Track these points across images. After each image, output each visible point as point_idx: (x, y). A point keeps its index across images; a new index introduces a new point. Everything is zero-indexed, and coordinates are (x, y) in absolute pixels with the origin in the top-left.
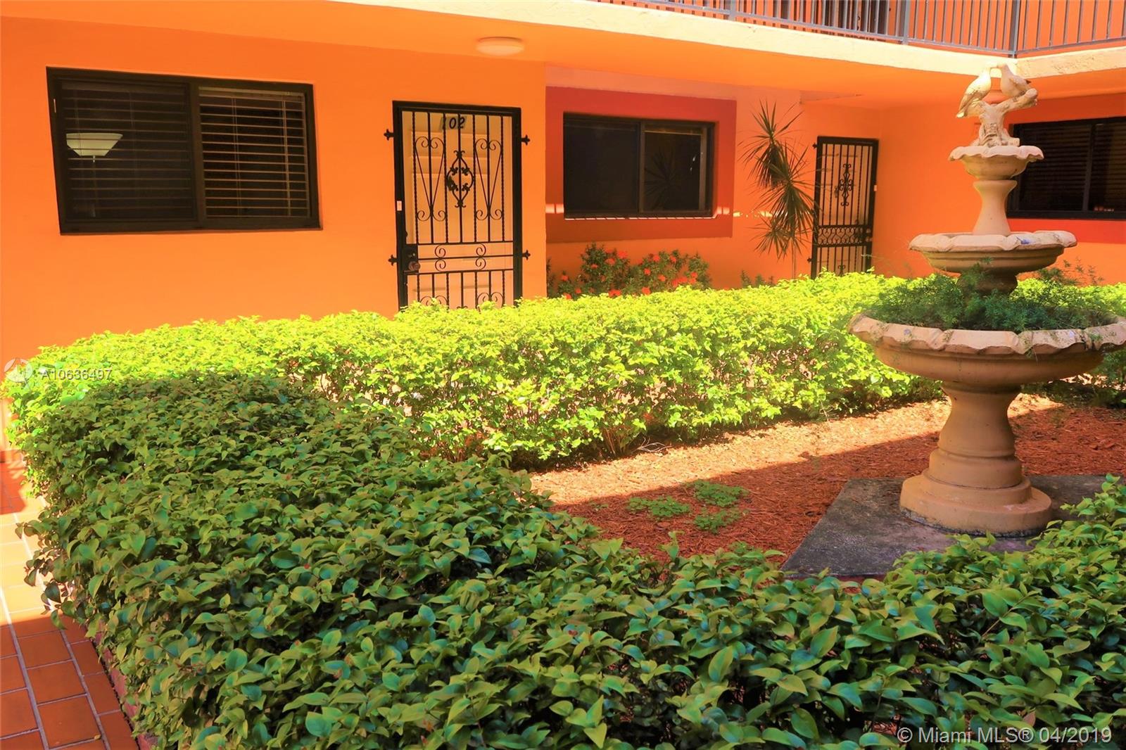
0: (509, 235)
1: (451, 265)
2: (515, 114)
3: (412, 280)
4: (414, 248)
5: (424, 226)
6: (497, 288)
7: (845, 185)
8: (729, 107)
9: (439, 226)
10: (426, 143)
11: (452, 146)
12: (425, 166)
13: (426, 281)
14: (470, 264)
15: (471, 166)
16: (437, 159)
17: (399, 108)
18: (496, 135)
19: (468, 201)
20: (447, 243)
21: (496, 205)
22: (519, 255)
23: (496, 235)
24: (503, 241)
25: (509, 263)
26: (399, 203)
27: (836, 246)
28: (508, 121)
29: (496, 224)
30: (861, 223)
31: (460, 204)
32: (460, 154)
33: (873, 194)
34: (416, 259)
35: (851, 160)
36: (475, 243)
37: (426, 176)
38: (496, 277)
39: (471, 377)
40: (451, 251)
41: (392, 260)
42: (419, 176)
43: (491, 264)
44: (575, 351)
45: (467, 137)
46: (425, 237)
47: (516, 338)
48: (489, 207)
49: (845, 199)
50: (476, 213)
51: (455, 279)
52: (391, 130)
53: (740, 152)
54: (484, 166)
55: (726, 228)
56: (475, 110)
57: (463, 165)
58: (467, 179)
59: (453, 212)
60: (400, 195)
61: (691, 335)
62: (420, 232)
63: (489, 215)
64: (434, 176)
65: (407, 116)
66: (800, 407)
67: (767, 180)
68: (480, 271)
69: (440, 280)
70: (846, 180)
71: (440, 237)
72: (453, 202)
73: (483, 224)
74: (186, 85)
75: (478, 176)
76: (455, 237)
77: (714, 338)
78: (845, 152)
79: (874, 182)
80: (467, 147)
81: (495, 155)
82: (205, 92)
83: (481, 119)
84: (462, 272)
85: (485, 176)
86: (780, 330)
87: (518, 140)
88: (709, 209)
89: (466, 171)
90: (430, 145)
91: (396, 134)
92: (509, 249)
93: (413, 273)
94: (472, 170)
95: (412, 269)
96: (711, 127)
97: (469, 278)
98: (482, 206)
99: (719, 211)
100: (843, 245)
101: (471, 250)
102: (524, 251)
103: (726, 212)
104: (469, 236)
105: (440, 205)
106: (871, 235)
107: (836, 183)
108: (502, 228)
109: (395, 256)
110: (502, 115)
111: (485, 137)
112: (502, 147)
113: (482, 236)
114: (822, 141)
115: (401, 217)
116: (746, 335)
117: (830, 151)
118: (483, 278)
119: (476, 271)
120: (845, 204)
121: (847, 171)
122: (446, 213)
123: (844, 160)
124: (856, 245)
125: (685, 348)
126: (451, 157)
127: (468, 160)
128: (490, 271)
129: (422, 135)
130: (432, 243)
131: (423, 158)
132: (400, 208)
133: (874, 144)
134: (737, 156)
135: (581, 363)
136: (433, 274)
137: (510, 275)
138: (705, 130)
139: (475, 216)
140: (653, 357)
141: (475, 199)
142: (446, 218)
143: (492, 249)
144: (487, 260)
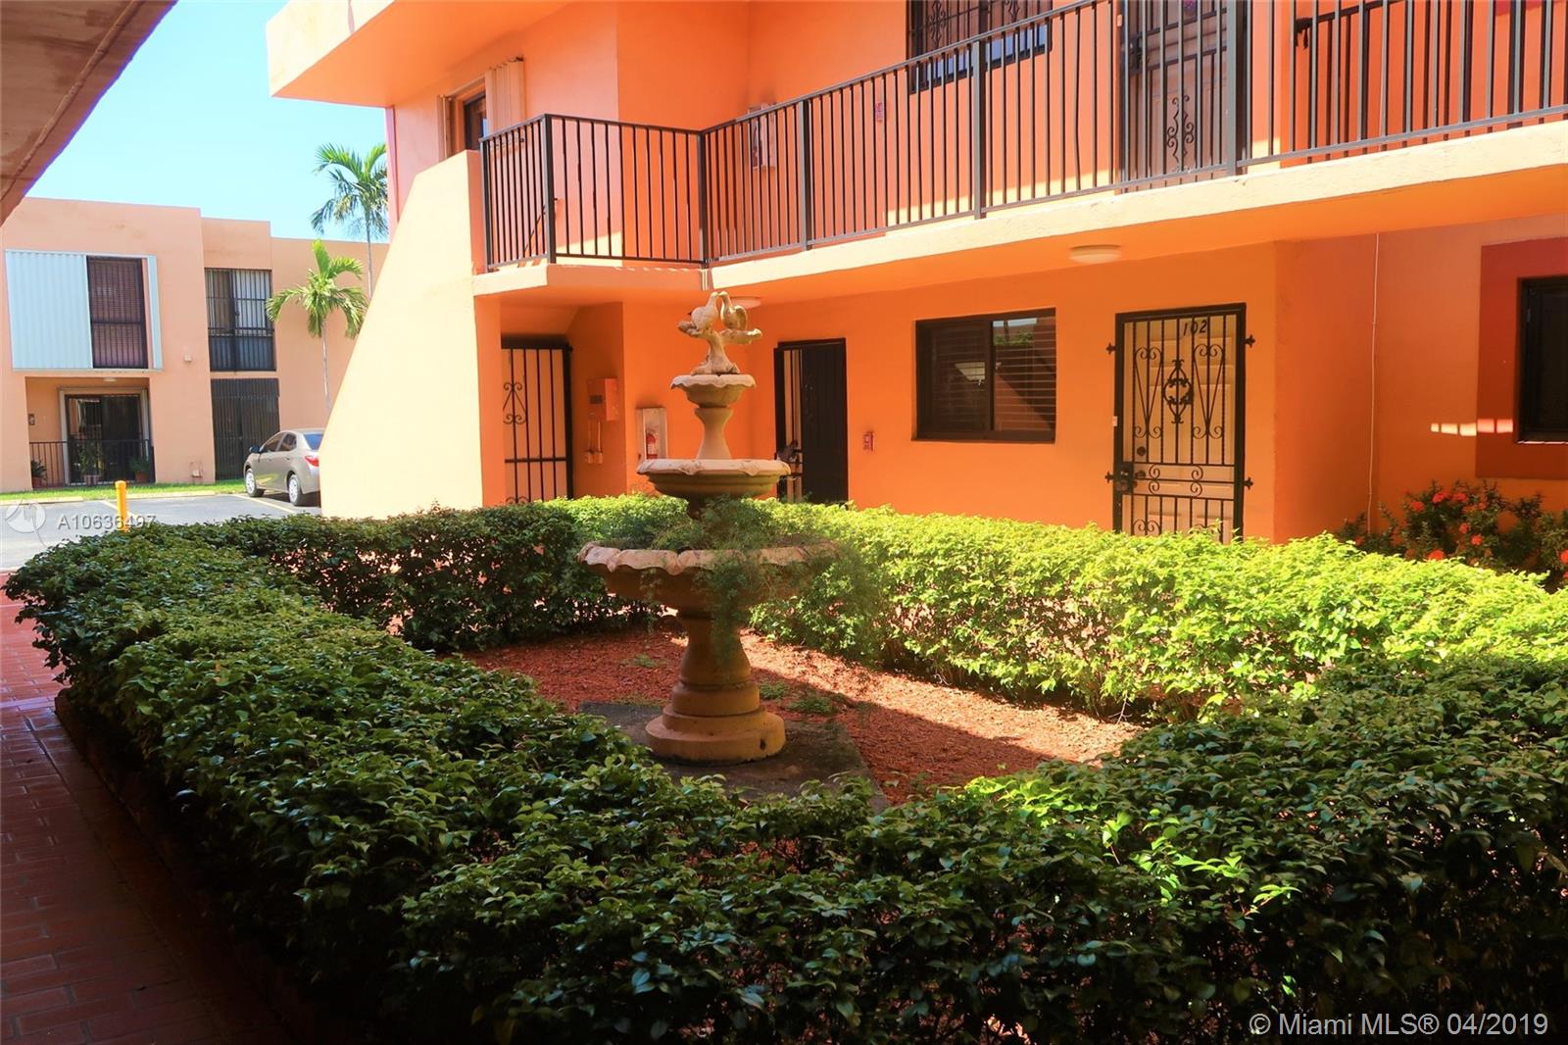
0: (1230, 459)
1: (1166, 488)
2: (1239, 310)
3: (1126, 499)
9: (1155, 443)
11: (1170, 355)
13: (1139, 503)
14: (1185, 489)
15: (1189, 377)
16: (1155, 370)
18: (1217, 339)
19: (1186, 416)
20: (1162, 463)
21: (1216, 421)
22: (1240, 483)
23: (1215, 458)
24: (1223, 465)
25: (1229, 491)
26: (1117, 418)
28: (1231, 320)
29: (1215, 443)
31: (1178, 419)
32: (1178, 363)
34: (1132, 478)
36: (1192, 464)
37: (1144, 388)
38: (1214, 507)
40: (1165, 472)
41: (1108, 477)
43: (1209, 490)
46: (1140, 455)
48: (1208, 422)
50: (1193, 429)
51: (1169, 504)
52: (1115, 343)
54: (1204, 375)
57: (1181, 376)
58: (1184, 391)
59: (1169, 427)
62: (1136, 449)
63: (1208, 433)
65: (1129, 327)
68: (1196, 498)
71: (1155, 456)
72: (1169, 417)
73: (1200, 443)
75: (1197, 387)
76: (1170, 457)
80: (1186, 356)
81: (1216, 362)
84: (1175, 497)
85: (1204, 388)
87: (1243, 341)
90: (1148, 356)
91: (1118, 348)
92: (1228, 474)
93: (1126, 493)
94: (1192, 381)
95: (1125, 488)
97: (1183, 505)
98: (1200, 421)
101: (1187, 473)
102: (1246, 479)
104: (1185, 458)
105: (1155, 422)
108: (1221, 448)
109: (1112, 473)
110: (1225, 314)
111: (1205, 341)
112: (1223, 351)
113: (1199, 458)
118: (1199, 506)
119: (1191, 498)
122: (1162, 429)
126: (1169, 367)
127: (1189, 369)
128: (1207, 499)
129: (1142, 343)
130: (1147, 462)
132: (1116, 423)
137: (1229, 506)
139: (1193, 435)
141: (1194, 415)
142: (1162, 435)
143: (1209, 473)
144: (1204, 486)
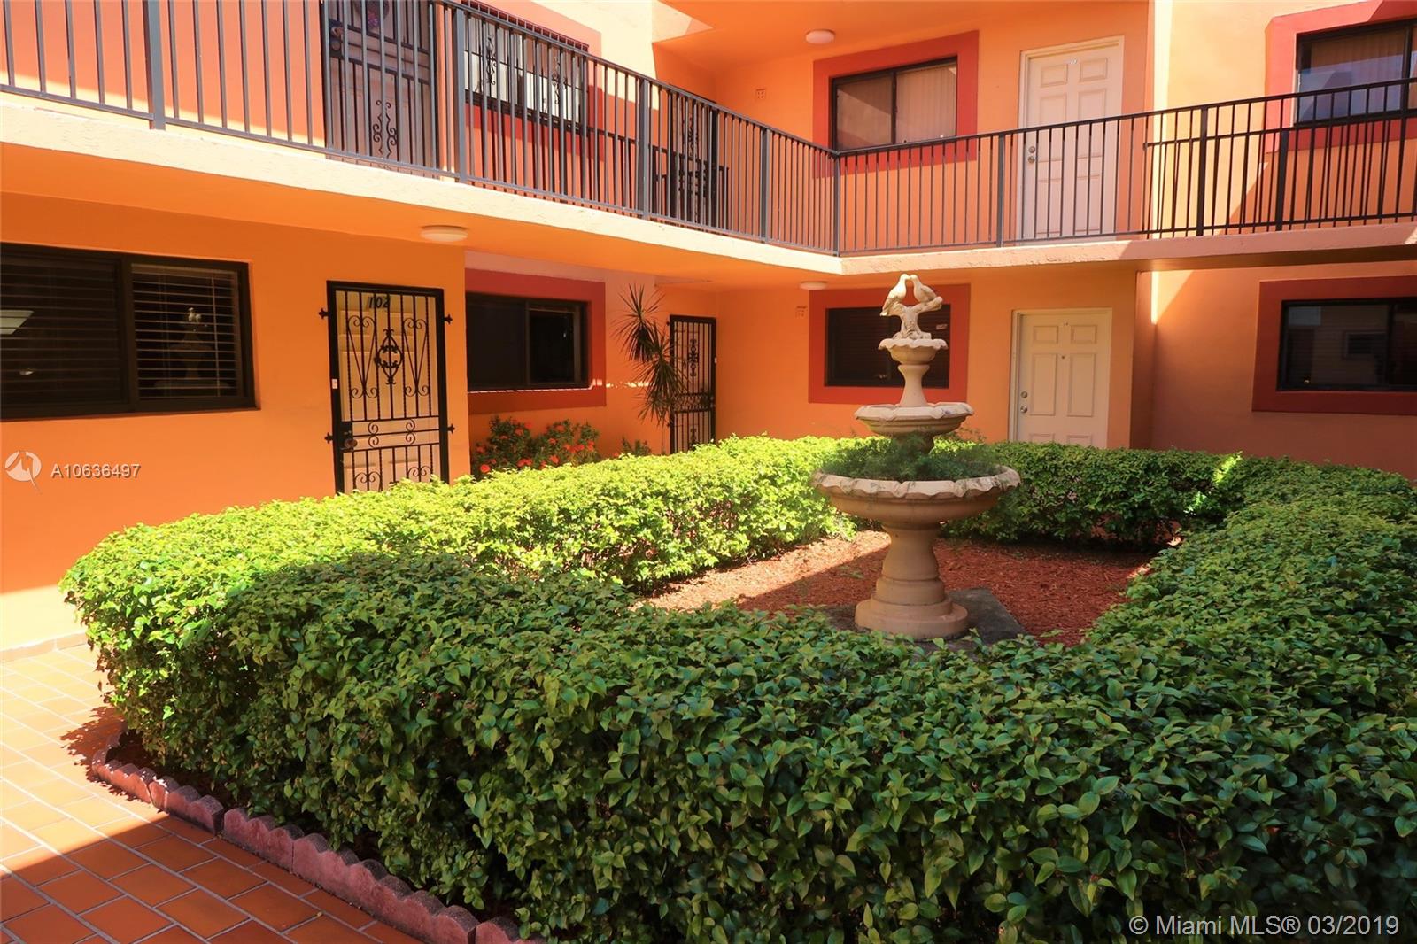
0: (435, 411)
1: (384, 441)
2: (438, 294)
3: (347, 458)
4: (349, 425)
5: (358, 403)
6: (425, 463)
7: (693, 357)
8: (599, 288)
9: (372, 403)
10: (358, 322)
11: (382, 326)
12: (358, 344)
13: (360, 458)
14: (401, 440)
15: (400, 345)
16: (368, 337)
17: (332, 287)
18: (421, 315)
19: (398, 378)
20: (379, 420)
21: (423, 382)
22: (444, 429)
23: (424, 411)
24: (430, 416)
25: (435, 437)
26: (335, 381)
27: (687, 412)
28: (432, 300)
29: (423, 400)
30: (706, 391)
31: (391, 381)
32: (389, 332)
33: (713, 365)
34: (351, 436)
35: (696, 335)
36: (405, 418)
37: (359, 354)
38: (425, 451)
39: (492, 547)
40: (383, 427)
41: (328, 438)
42: (352, 353)
43: (420, 438)
44: (574, 517)
45: (395, 316)
46: (359, 415)
47: (528, 508)
48: (416, 382)
49: (693, 370)
50: (405, 389)
51: (387, 454)
52: (326, 310)
53: (610, 329)
54: (411, 345)
55: (600, 397)
56: (402, 290)
57: (392, 344)
58: (396, 356)
59: (384, 388)
60: (334, 373)
61: (660, 498)
62: (353, 410)
63: (417, 391)
64: (367, 354)
65: (340, 295)
66: (729, 555)
67: (637, 356)
68: (410, 445)
69: (374, 456)
70: (693, 353)
71: (372, 415)
72: (384, 379)
73: (411, 400)
74: (118, 263)
75: (406, 353)
76: (385, 414)
77: (676, 499)
78: (691, 330)
79: (713, 355)
80: (396, 326)
81: (421, 333)
82: (138, 268)
83: (408, 299)
84: (393, 448)
85: (412, 353)
86: (720, 489)
87: (442, 319)
88: (585, 382)
89: (395, 349)
90: (361, 324)
91: (331, 314)
92: (435, 423)
93: (348, 451)
94: (400, 348)
95: (348, 446)
96: (583, 306)
97: (400, 453)
98: (410, 382)
99: (594, 383)
100: (694, 411)
101: (401, 426)
102: (449, 425)
103: (600, 383)
104: (399, 413)
105: (371, 384)
106: (714, 402)
107: (685, 356)
108: (428, 404)
109: (331, 434)
110: (426, 296)
111: (412, 315)
112: (427, 325)
113: (411, 413)
114: (674, 319)
115: (336, 395)
116: (697, 495)
117: (680, 329)
118: (413, 452)
119: (406, 446)
120: (693, 375)
121: (693, 346)
122: (378, 390)
123: (691, 335)
124: (703, 411)
125: (657, 509)
126: (382, 336)
127: (397, 338)
128: (419, 446)
129: (354, 313)
130: (366, 420)
131: (356, 337)
132: (335, 386)
133: (712, 322)
134: (608, 334)
135: (577, 528)
136: (367, 450)
137: (437, 448)
138: (577, 308)
139: (405, 393)
140: (633, 518)
141: (404, 376)
142: (378, 395)
143: (420, 424)
144: (416, 435)
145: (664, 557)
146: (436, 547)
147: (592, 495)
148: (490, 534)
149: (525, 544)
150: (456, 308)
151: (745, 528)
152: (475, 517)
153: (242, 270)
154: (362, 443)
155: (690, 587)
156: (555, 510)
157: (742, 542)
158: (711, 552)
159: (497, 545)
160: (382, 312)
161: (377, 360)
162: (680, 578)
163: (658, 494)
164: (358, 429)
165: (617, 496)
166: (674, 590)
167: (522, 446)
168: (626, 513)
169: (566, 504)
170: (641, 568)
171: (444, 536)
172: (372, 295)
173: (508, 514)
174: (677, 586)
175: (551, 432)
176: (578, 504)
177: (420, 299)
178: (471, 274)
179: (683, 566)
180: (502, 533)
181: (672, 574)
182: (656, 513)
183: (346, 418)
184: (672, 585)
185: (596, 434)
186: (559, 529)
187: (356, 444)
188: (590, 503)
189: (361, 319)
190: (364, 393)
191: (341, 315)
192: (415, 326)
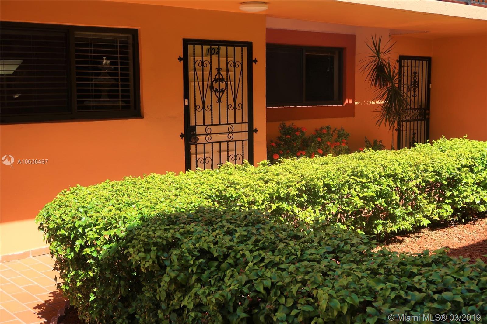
0: (246, 120)
1: (215, 138)
2: (249, 45)
3: (193, 148)
4: (194, 128)
5: (200, 114)
6: (239, 152)
7: (415, 84)
8: (352, 38)
9: (208, 114)
10: (200, 64)
11: (215, 66)
12: (200, 78)
13: (200, 148)
14: (224, 137)
15: (225, 77)
16: (206, 73)
17: (186, 42)
18: (238, 59)
19: (224, 99)
20: (212, 125)
21: (239, 101)
22: (251, 131)
23: (239, 120)
24: (243, 123)
25: (245, 136)
26: (186, 100)
27: (410, 121)
28: (245, 50)
29: (239, 112)
30: (423, 107)
31: (219, 101)
32: (219, 70)
33: (429, 90)
34: (195, 135)
35: (417, 69)
36: (228, 124)
37: (201, 84)
38: (239, 144)
39: (281, 207)
40: (214, 129)
41: (182, 136)
42: (197, 83)
43: (236, 136)
44: (333, 189)
45: (223, 60)
46: (200, 122)
47: (303, 182)
48: (235, 101)
49: (414, 92)
50: (228, 105)
51: (216, 146)
52: (182, 57)
53: (358, 66)
54: (232, 77)
55: (351, 111)
56: (228, 43)
57: (221, 77)
58: (223, 85)
59: (215, 105)
60: (186, 96)
61: (391, 178)
62: (197, 118)
63: (235, 107)
64: (205, 83)
65: (190, 47)
66: (438, 219)
67: (376, 84)
68: (230, 141)
69: (208, 147)
70: (415, 80)
71: (208, 121)
72: (215, 99)
73: (231, 113)
74: (69, 30)
75: (229, 83)
76: (216, 121)
77: (402, 180)
78: (413, 65)
79: (429, 81)
80: (223, 66)
81: (238, 70)
82: (79, 34)
83: (231, 49)
84: (220, 142)
85: (233, 83)
86: (433, 174)
87: (251, 61)
88: (341, 100)
89: (222, 80)
90: (203, 65)
91: (185, 59)
92: (245, 127)
93: (193, 144)
94: (226, 80)
95: (193, 141)
96: (341, 51)
97: (224, 146)
98: (231, 101)
99: (347, 102)
100: (414, 121)
101: (225, 129)
102: (254, 129)
103: (351, 102)
104: (224, 121)
105: (208, 102)
106: (429, 114)
107: (409, 83)
108: (241, 115)
109: (183, 133)
110: (242, 46)
111: (233, 59)
112: (242, 65)
113: (231, 120)
114: (402, 58)
115: (187, 109)
116: (416, 178)
117: (406, 65)
118: (232, 145)
119: (228, 142)
120: (414, 96)
121: (415, 77)
122: (211, 106)
123: (413, 69)
124: (421, 120)
125: (389, 186)
126: (215, 72)
127: (224, 73)
128: (235, 141)
129: (199, 58)
130: (204, 125)
131: (199, 73)
132: (186, 104)
133: (429, 60)
134: (357, 69)
135: (335, 197)
136: (204, 144)
137: (246, 143)
138: (337, 52)
139: (228, 108)
140: (372, 192)
141: (228, 97)
142: (211, 109)
143: (237, 128)
144: (234, 134)
145: (393, 219)
146: (246, 205)
147: (346, 175)
148: (279, 199)
149: (301, 206)
150: (260, 54)
151: (450, 201)
152: (271, 187)
153: (135, 33)
154: (202, 139)
155: (411, 239)
156: (321, 184)
157: (447, 210)
158: (426, 217)
159: (284, 205)
160: (215, 58)
161: (211, 87)
162: (404, 233)
163: (389, 176)
164: (200, 130)
165: (362, 176)
166: (399, 241)
167: (299, 142)
168: (368, 188)
169: (328, 181)
170: (377, 225)
171: (251, 198)
172: (209, 47)
173: (291, 186)
174: (401, 238)
175: (319, 133)
176: (336, 181)
177: (238, 49)
178: (270, 32)
179: (406, 225)
180: (287, 198)
181: (398, 230)
182: (388, 188)
183: (193, 123)
184: (398, 238)
185: (348, 135)
186: (323, 197)
187: (198, 140)
188: (344, 181)
189: (203, 62)
190: (204, 108)
191: (191, 59)
192: (235, 66)
